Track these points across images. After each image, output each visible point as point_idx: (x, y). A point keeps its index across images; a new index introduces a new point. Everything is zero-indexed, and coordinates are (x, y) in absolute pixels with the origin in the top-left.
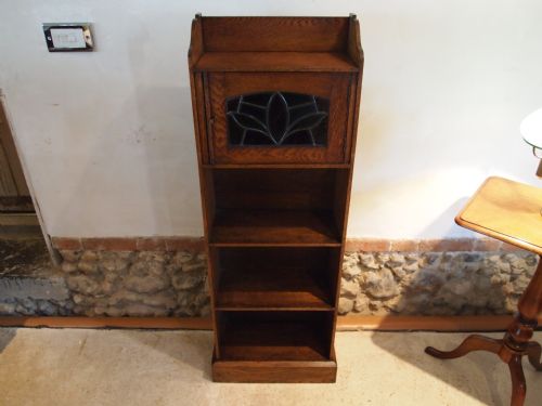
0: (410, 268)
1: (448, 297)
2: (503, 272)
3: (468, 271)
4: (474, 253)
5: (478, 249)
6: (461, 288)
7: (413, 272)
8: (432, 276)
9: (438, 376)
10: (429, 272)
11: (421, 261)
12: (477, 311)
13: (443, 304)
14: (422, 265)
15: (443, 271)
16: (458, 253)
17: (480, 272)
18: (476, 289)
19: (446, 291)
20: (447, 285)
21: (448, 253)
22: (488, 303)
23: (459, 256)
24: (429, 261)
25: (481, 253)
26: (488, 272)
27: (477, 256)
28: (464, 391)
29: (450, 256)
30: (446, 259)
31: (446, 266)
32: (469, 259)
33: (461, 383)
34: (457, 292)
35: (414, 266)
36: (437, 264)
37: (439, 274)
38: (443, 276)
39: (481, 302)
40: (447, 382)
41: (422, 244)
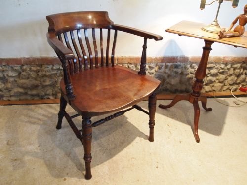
0: (151, 71)
1: (169, 87)
2: (191, 73)
3: (177, 73)
4: (179, 63)
5: (180, 61)
6: (174, 81)
7: (153, 73)
8: (161, 76)
9: (164, 115)
10: (160, 74)
11: (156, 68)
12: (182, 92)
13: (166, 90)
14: (156, 70)
15: (165, 73)
16: (171, 63)
17: (182, 73)
18: (181, 82)
19: (168, 83)
20: (168, 80)
21: (167, 64)
22: (186, 89)
23: (172, 65)
24: (160, 68)
25: (182, 64)
26: (185, 72)
27: (180, 65)
28: (175, 119)
29: (168, 65)
30: (166, 67)
31: (167, 70)
32: (177, 67)
33: (173, 116)
34: (173, 83)
35: (153, 71)
36: (163, 69)
37: (164, 75)
38: (166, 76)
39: (183, 88)
40: (168, 116)
41: (156, 59)
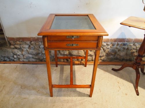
0: (108, 47)
1: (118, 57)
2: (134, 49)
3: (124, 48)
4: (126, 43)
5: (127, 42)
6: (122, 54)
7: (109, 48)
8: (114, 50)
9: (115, 75)
10: (113, 49)
11: (111, 45)
12: (127, 60)
13: (117, 59)
14: (111, 46)
15: (117, 48)
16: (121, 43)
17: (128, 49)
18: (126, 54)
19: (118, 55)
20: (118, 53)
21: (118, 43)
22: (130, 59)
24: (113, 45)
25: (128, 43)
26: (130, 49)
27: (127, 44)
28: (122, 79)
29: (119, 44)
30: (118, 45)
31: (118, 47)
32: (124, 45)
33: (122, 77)
34: (121, 55)
35: (109, 47)
36: (115, 46)
37: (116, 49)
38: (117, 50)
39: (128, 58)
40: (118, 77)
41: (111, 40)
